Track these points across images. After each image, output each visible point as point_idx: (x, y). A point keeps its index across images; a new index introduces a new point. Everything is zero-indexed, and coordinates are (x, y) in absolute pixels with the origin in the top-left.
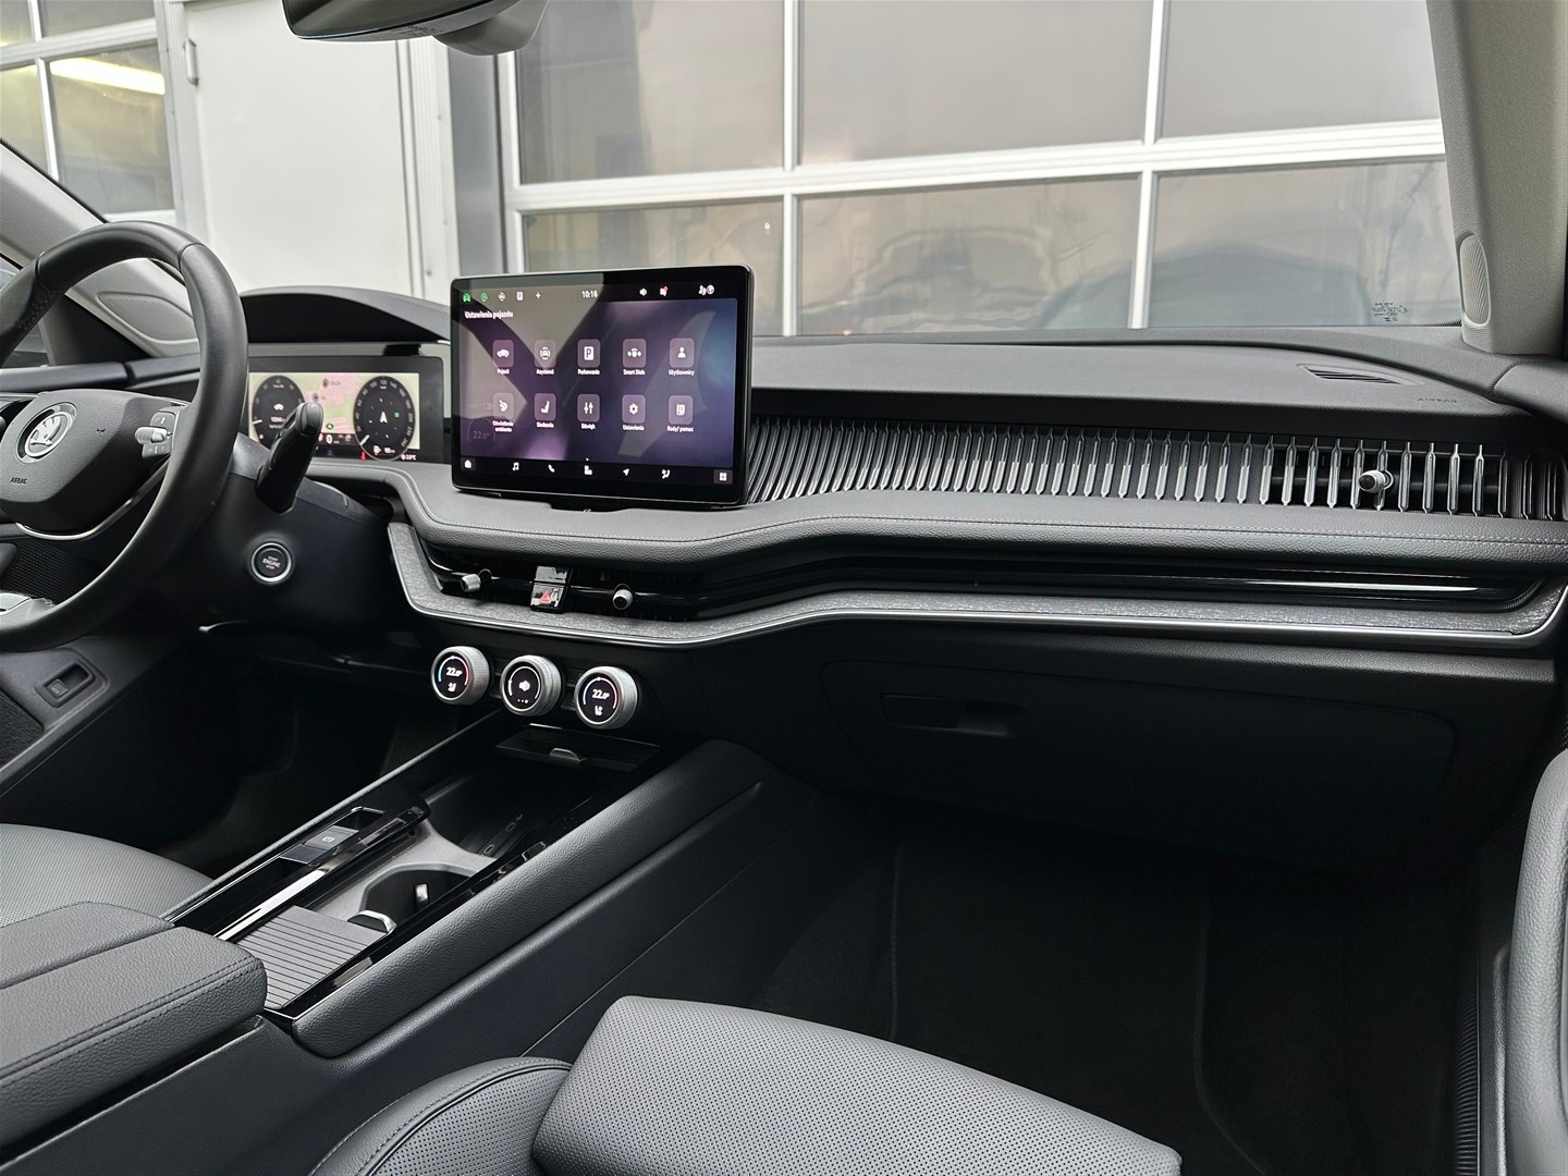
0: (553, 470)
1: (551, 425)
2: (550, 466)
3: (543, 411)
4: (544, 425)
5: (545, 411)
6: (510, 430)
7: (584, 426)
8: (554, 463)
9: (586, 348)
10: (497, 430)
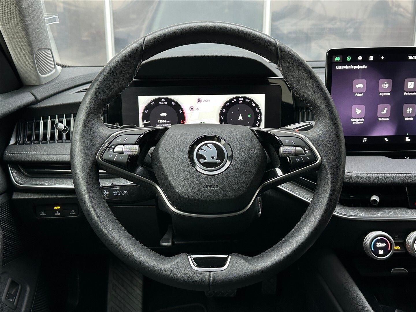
0: (387, 140)
1: (388, 119)
2: (386, 139)
3: (382, 113)
4: (383, 119)
5: (385, 112)
6: (362, 123)
7: (406, 119)
8: (387, 137)
9: (409, 83)
10: (354, 123)
